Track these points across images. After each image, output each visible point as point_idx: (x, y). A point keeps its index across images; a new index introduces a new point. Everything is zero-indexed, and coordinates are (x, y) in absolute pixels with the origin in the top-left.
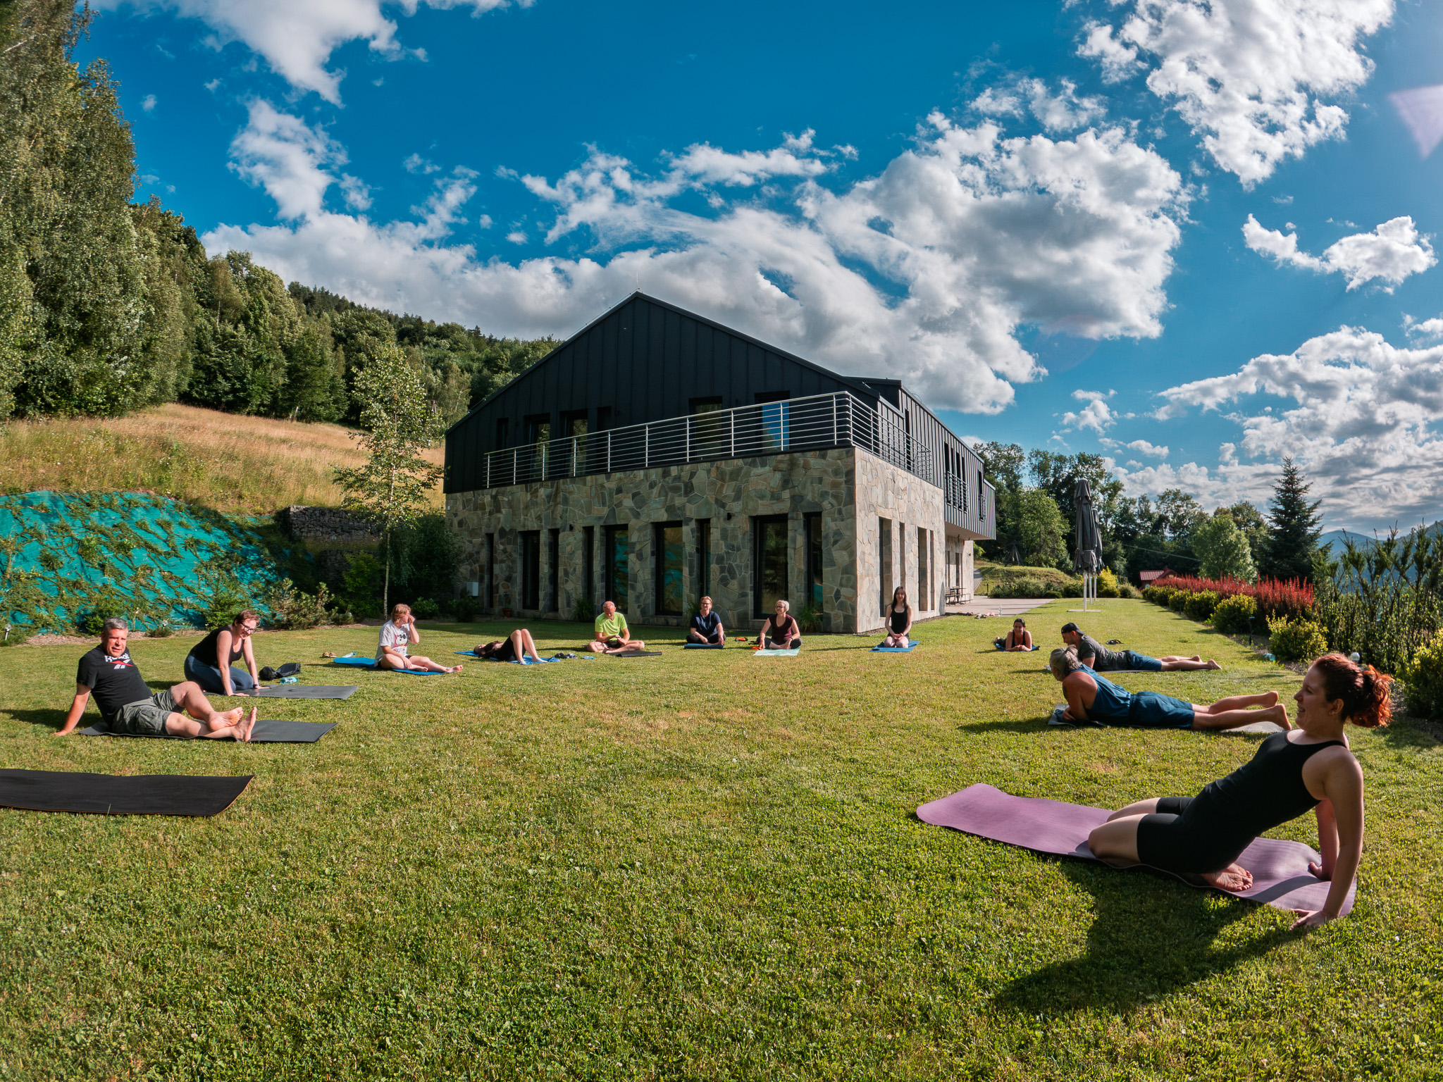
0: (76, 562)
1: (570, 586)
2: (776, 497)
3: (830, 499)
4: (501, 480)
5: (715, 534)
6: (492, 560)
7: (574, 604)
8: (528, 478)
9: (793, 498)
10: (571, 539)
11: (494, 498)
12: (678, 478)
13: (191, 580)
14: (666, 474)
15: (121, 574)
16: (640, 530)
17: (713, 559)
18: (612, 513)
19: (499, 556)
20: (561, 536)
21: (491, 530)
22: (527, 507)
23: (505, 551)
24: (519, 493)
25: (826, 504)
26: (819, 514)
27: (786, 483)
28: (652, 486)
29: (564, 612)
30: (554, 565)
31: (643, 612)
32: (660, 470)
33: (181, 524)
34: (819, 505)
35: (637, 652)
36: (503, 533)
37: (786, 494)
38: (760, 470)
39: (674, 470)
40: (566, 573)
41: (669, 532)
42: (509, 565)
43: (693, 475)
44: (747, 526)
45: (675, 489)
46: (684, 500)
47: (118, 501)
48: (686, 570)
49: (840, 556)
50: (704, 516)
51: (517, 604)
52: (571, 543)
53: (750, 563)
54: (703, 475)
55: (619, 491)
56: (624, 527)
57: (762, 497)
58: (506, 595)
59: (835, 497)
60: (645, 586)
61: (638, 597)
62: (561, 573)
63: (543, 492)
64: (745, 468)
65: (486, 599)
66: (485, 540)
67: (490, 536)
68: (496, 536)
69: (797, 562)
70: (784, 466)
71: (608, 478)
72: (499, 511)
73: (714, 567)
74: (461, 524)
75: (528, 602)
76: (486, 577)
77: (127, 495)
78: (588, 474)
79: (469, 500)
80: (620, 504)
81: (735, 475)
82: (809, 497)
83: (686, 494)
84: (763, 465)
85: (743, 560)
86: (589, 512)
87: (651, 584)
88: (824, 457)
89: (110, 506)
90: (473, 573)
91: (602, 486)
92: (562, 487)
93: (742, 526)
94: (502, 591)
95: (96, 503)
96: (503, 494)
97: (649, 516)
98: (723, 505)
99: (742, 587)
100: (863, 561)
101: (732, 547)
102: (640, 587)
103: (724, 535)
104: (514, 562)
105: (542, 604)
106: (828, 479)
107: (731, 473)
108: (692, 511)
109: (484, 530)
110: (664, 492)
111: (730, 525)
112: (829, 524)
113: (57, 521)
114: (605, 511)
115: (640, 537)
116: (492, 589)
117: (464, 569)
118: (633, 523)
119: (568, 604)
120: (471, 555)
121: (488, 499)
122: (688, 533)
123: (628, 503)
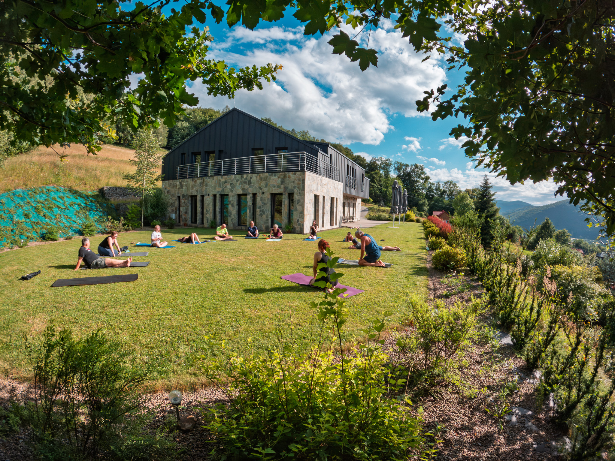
0: (35, 214)
1: (208, 216)
2: (279, 187)
3: (297, 189)
4: (183, 177)
5: (258, 199)
6: (180, 206)
7: (209, 222)
8: (193, 176)
9: (285, 187)
10: (208, 199)
11: (180, 183)
12: (246, 179)
13: (74, 218)
14: (242, 177)
15: (51, 218)
16: (233, 196)
17: (257, 207)
18: (223, 190)
19: (182, 204)
20: (205, 197)
21: (179, 195)
22: (192, 187)
23: (184, 202)
24: (189, 181)
25: (295, 190)
26: (293, 194)
27: (282, 182)
28: (237, 181)
29: (206, 225)
30: (202, 208)
31: (234, 225)
32: (240, 176)
33: (67, 197)
34: (293, 190)
35: (230, 240)
36: (184, 196)
37: (282, 186)
38: (274, 177)
39: (245, 176)
40: (207, 211)
41: (243, 197)
42: (186, 208)
43: (251, 178)
44: (269, 196)
45: (245, 183)
46: (248, 186)
47: (45, 190)
48: (248, 211)
49: (299, 208)
50: (255, 192)
51: (189, 222)
52: (208, 200)
53: (270, 209)
54: (255, 178)
55: (226, 182)
56: (227, 195)
57: (274, 187)
58: (185, 218)
59: (298, 188)
60: (234, 216)
61: (232, 220)
62: (205, 211)
63: (198, 182)
64: (269, 176)
65: (177, 220)
66: (177, 198)
67: (179, 197)
68: (181, 197)
69: (285, 209)
70: (282, 177)
71: (222, 178)
72: (182, 188)
73: (258, 210)
74: (168, 192)
75: (193, 221)
76: (178, 212)
77: (47, 187)
78: (215, 175)
79: (171, 184)
80: (226, 187)
81: (265, 179)
82: (290, 188)
83: (249, 184)
84: (275, 176)
85: (268, 208)
86: (215, 189)
87: (236, 216)
88: (295, 174)
89: (42, 192)
90: (173, 211)
91: (220, 180)
92: (205, 180)
93: (267, 196)
94: (183, 217)
95: (37, 192)
96: (184, 182)
97: (236, 192)
98: (261, 189)
99: (267, 217)
100: (307, 210)
101: (264, 204)
102: (233, 216)
103: (261, 200)
104: (188, 206)
105: (198, 222)
106: (296, 182)
107: (264, 178)
108: (251, 190)
109: (177, 195)
110: (241, 183)
111: (264, 196)
112: (296, 197)
113: (26, 200)
114: (220, 189)
115: (233, 199)
116: (180, 216)
117: (170, 209)
118: (230, 194)
119: (207, 222)
120: (172, 204)
121: (178, 183)
122: (249, 198)
123: (229, 187)
